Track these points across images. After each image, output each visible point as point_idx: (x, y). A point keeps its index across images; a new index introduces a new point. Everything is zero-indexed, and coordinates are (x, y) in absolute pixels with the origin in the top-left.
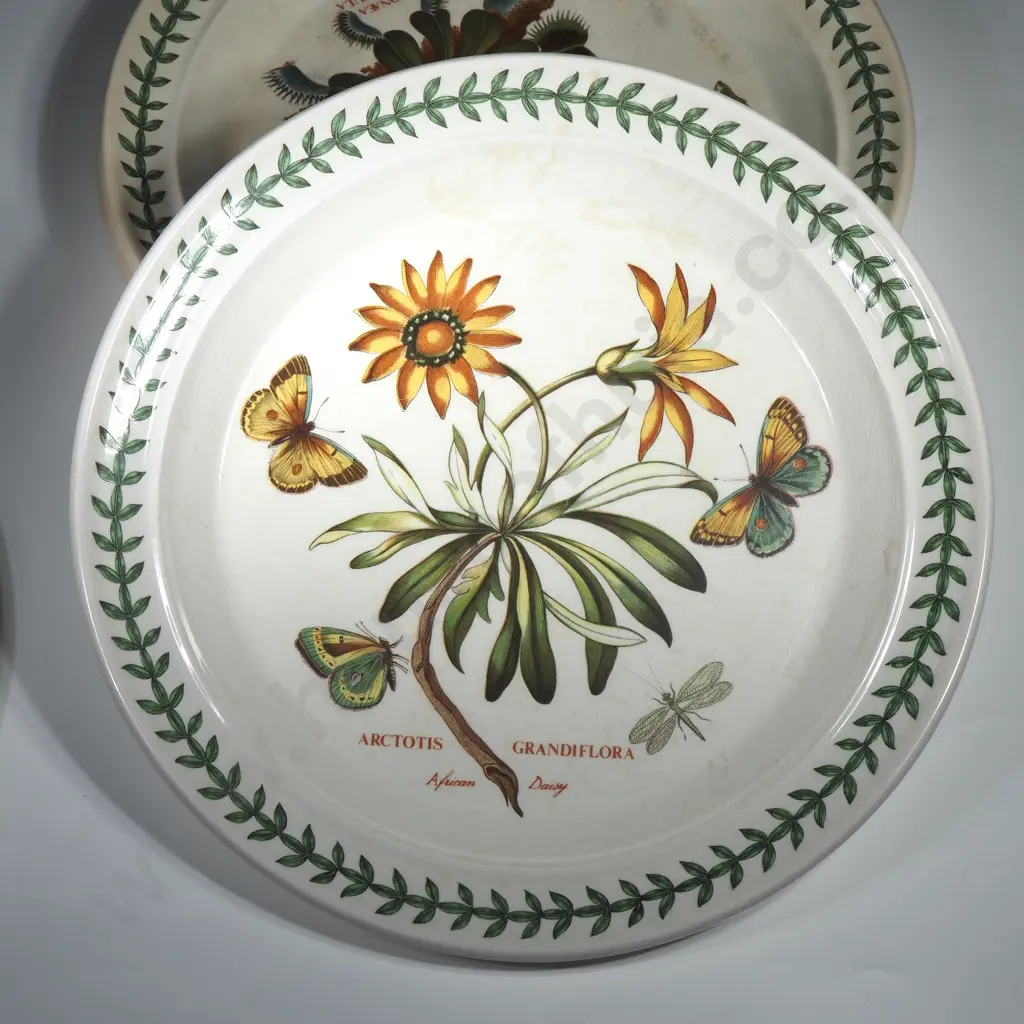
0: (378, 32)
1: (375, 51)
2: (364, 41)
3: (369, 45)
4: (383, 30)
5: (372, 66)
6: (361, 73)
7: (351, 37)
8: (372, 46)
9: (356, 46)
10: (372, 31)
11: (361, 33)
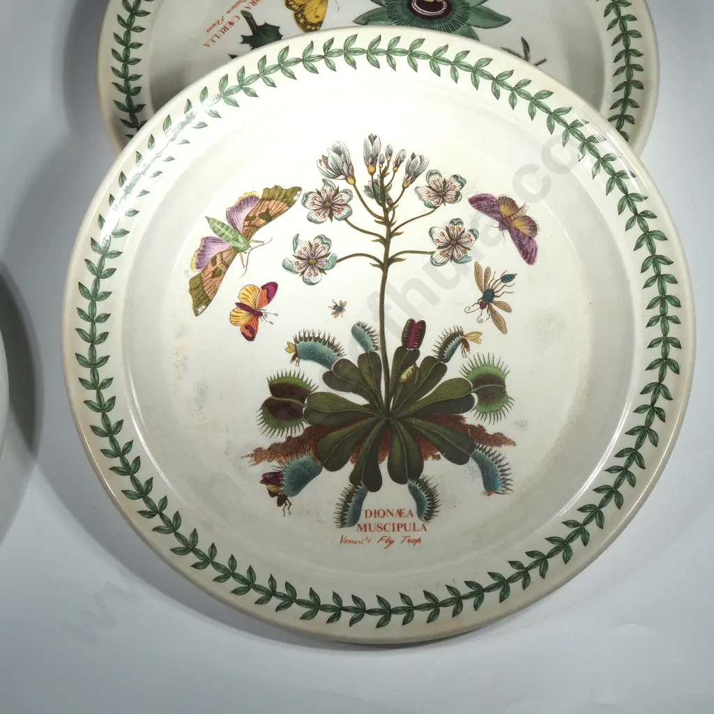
0: (410, 488)
1: (422, 471)
2: (424, 485)
3: (422, 480)
4: (405, 487)
5: (430, 458)
6: (441, 456)
7: (431, 494)
8: (420, 478)
9: (432, 484)
10: (414, 492)
11: (423, 493)
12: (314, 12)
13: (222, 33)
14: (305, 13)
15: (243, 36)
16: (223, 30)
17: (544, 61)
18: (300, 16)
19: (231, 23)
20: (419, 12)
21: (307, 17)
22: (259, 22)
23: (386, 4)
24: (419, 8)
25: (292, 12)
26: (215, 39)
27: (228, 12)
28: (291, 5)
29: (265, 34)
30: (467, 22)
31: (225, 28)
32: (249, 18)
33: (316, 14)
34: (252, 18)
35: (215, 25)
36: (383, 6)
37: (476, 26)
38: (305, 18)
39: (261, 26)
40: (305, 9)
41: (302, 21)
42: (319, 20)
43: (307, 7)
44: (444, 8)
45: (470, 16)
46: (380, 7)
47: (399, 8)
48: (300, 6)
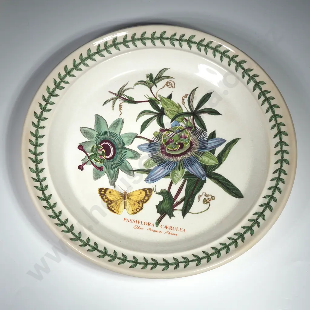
12: (139, 196)
13: (174, 228)
14: (142, 199)
15: (170, 218)
16: (172, 228)
17: (110, 92)
18: (144, 200)
19: (166, 227)
20: (113, 152)
21: (143, 197)
22: (159, 215)
23: (116, 168)
24: (111, 153)
25: (145, 205)
26: (179, 229)
27: (161, 232)
28: (141, 207)
29: (163, 209)
30: (107, 130)
31: (170, 228)
32: (159, 221)
33: (140, 194)
34: (158, 220)
35: (171, 234)
36: (118, 168)
37: (107, 126)
38: (144, 197)
39: (160, 213)
40: (140, 200)
41: (146, 198)
42: (142, 191)
43: (138, 200)
44: (105, 143)
45: (103, 131)
46: (119, 169)
47: (116, 162)
48: (139, 203)
